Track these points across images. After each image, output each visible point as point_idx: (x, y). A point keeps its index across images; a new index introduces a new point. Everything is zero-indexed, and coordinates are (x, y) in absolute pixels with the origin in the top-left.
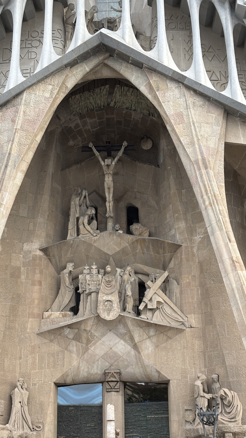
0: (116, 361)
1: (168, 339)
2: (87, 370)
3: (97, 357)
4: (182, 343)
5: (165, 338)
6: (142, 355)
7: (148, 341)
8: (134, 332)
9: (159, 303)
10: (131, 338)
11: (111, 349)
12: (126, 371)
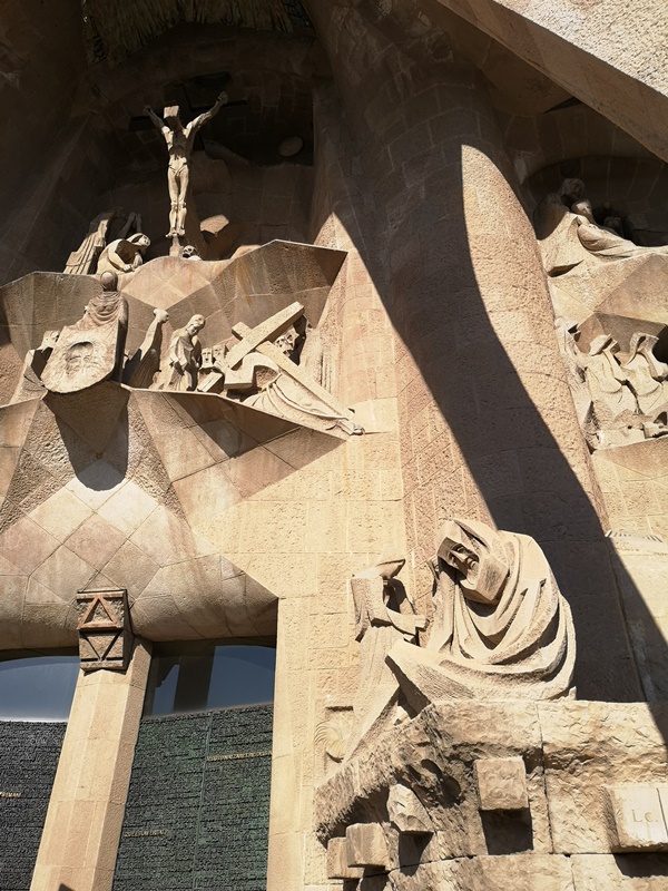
0: (111, 554)
1: (286, 472)
2: (14, 589)
3: (50, 545)
4: (331, 479)
5: (273, 464)
6: (191, 522)
7: (212, 475)
8: (163, 443)
9: (260, 370)
10: (155, 469)
11: (95, 513)
12: (147, 594)
